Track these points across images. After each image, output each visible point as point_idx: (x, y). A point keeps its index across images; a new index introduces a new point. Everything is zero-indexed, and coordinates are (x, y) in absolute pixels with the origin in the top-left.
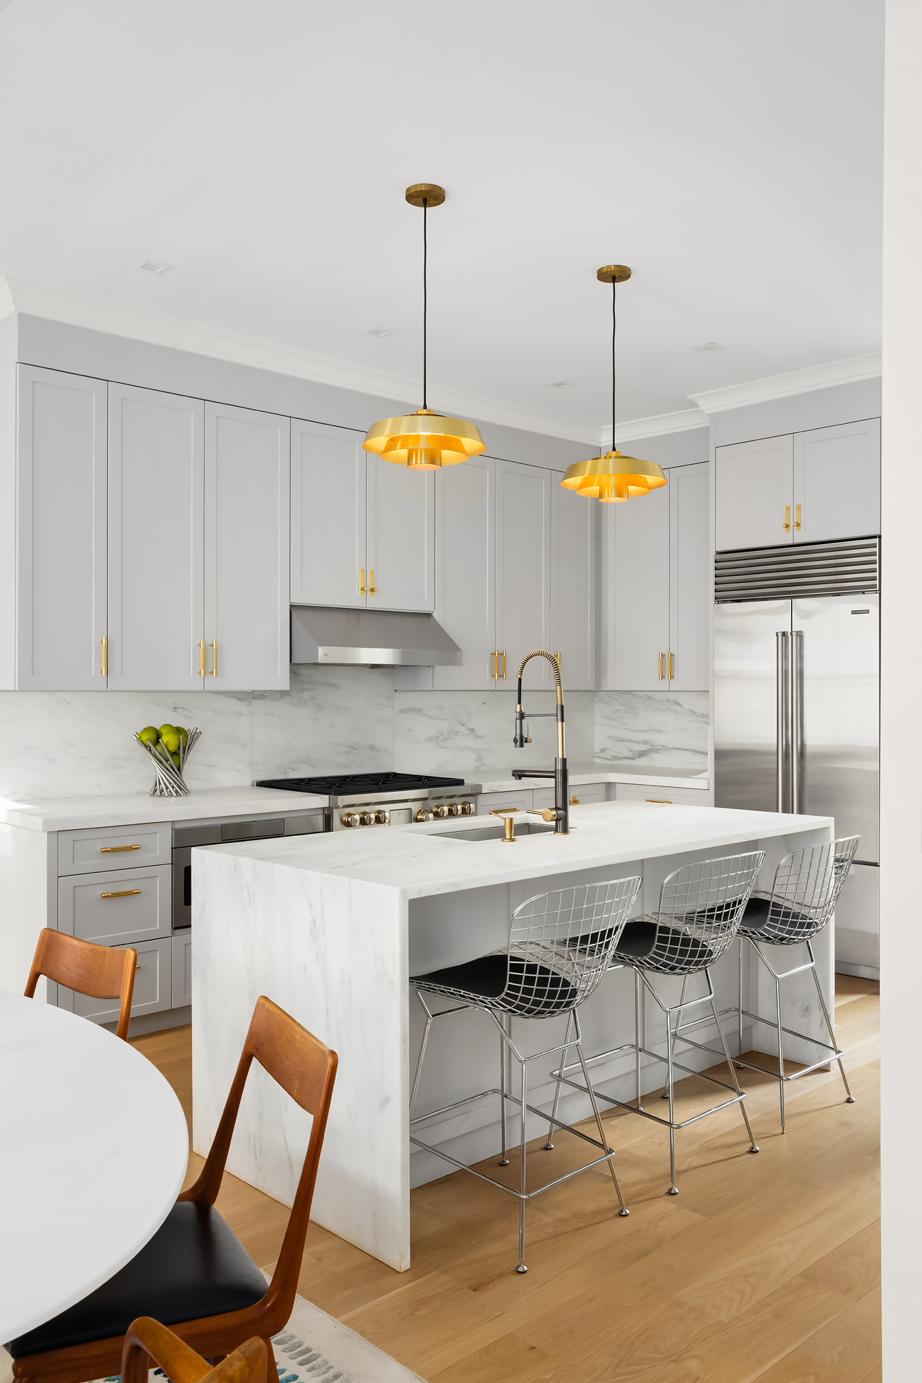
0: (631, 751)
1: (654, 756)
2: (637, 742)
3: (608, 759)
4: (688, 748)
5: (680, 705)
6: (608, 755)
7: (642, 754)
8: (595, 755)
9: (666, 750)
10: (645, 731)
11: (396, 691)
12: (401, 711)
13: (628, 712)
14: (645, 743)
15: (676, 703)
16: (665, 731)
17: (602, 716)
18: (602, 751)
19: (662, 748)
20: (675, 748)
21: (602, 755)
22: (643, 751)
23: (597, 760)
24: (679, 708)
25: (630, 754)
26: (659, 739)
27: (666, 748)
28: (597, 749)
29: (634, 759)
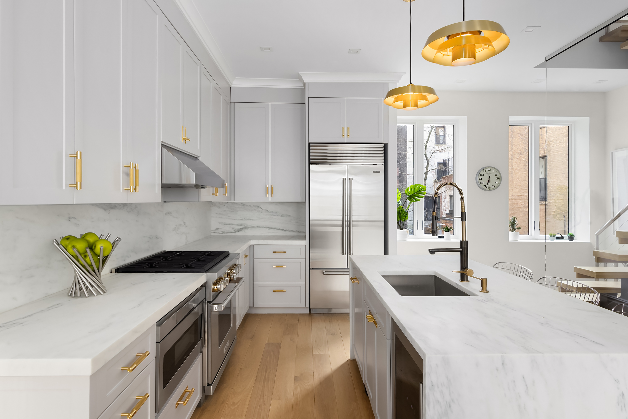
0: (233, 229)
1: (246, 230)
2: (236, 225)
3: (220, 233)
4: (265, 227)
5: (260, 208)
6: (220, 231)
7: (240, 230)
8: (212, 231)
9: (253, 228)
10: (241, 220)
11: (165, 202)
12: (166, 214)
13: (232, 211)
14: (241, 225)
15: (259, 207)
16: (253, 219)
17: (216, 213)
18: (216, 229)
19: (251, 227)
20: (258, 227)
21: (216, 231)
22: (240, 229)
23: (213, 234)
24: (260, 209)
25: (233, 231)
26: (249, 223)
27: (253, 227)
28: (213, 228)
29: (235, 232)
